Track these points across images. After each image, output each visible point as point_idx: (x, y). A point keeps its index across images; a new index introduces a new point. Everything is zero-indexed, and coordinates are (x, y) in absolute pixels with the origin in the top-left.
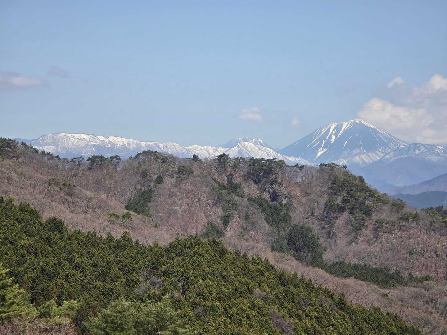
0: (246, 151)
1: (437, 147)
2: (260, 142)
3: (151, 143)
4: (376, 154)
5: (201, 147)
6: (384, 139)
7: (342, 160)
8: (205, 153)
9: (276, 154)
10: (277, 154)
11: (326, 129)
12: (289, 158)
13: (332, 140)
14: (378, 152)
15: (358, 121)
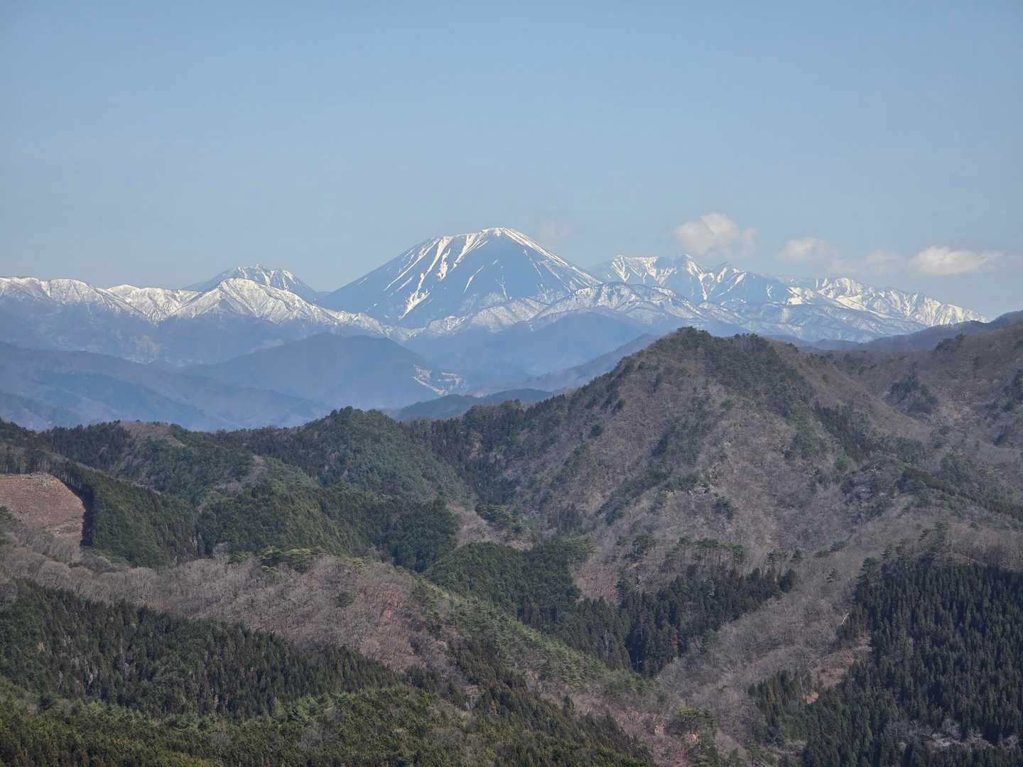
0: (239, 298)
1: (660, 290)
2: (287, 278)
3: (23, 281)
4: (527, 304)
5: (138, 290)
6: (554, 273)
7: (452, 319)
8: (146, 302)
9: (306, 305)
10: (309, 305)
11: (428, 250)
12: (335, 315)
13: (440, 274)
14: (531, 303)
15: (498, 232)
